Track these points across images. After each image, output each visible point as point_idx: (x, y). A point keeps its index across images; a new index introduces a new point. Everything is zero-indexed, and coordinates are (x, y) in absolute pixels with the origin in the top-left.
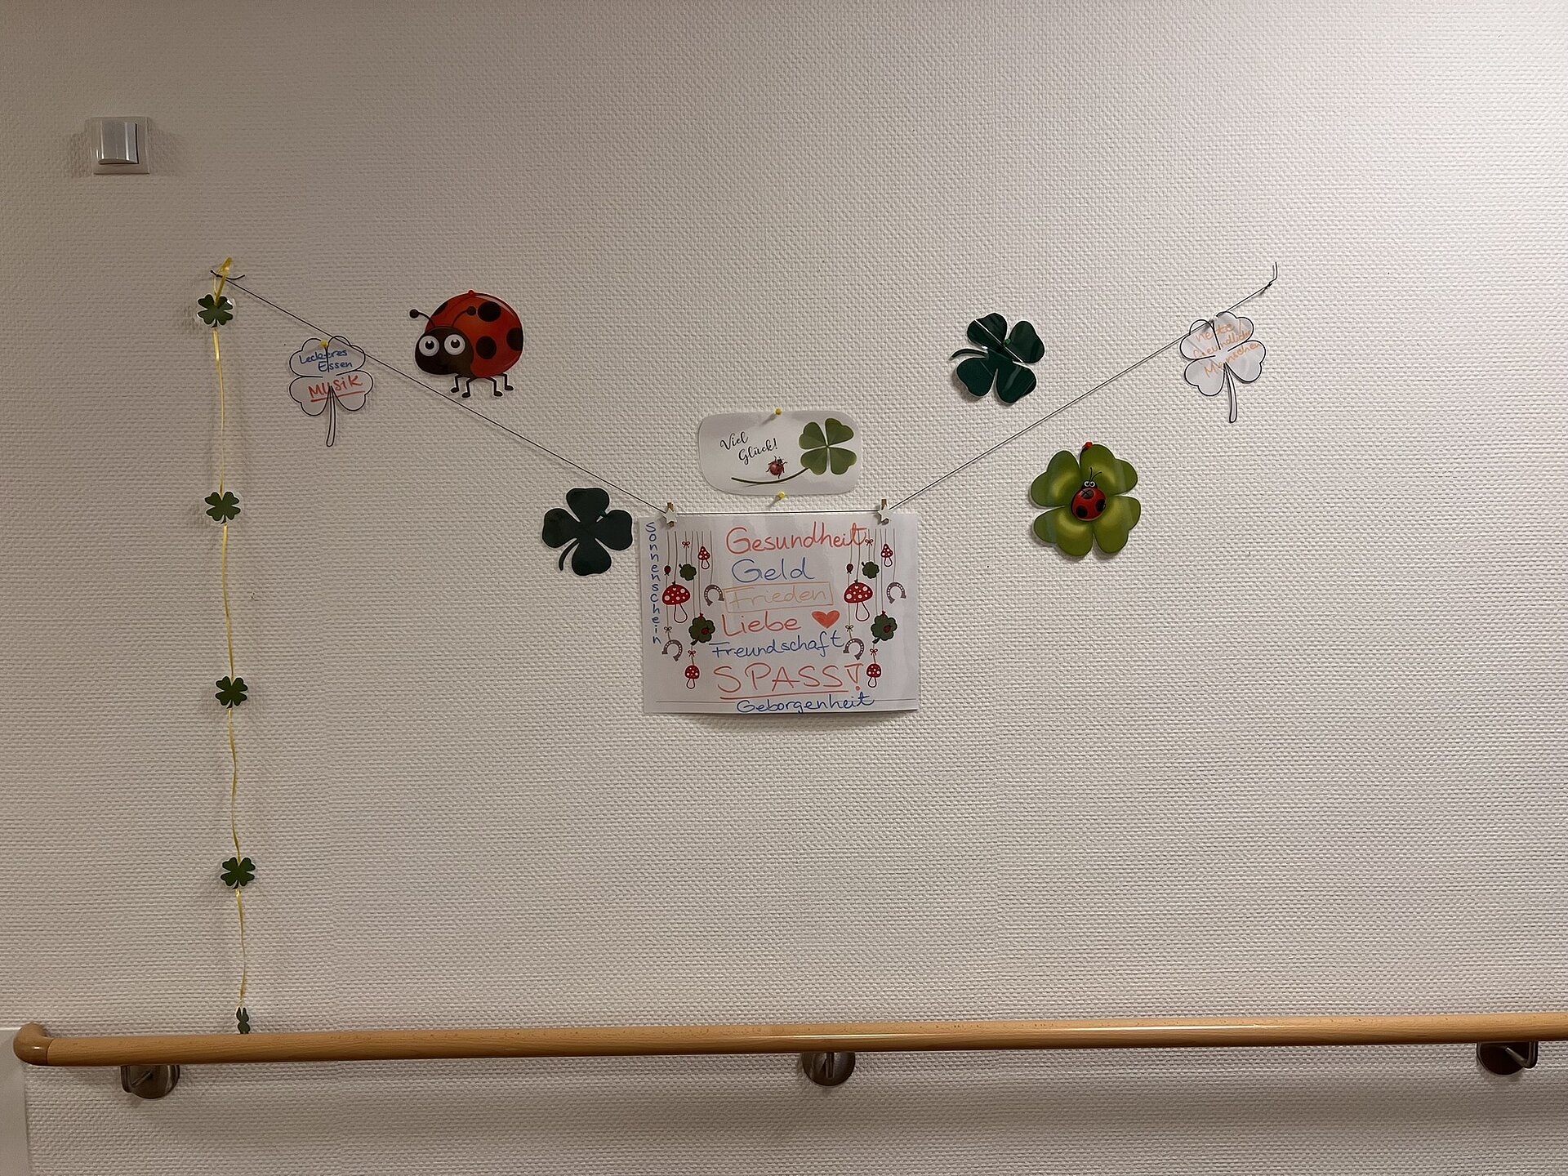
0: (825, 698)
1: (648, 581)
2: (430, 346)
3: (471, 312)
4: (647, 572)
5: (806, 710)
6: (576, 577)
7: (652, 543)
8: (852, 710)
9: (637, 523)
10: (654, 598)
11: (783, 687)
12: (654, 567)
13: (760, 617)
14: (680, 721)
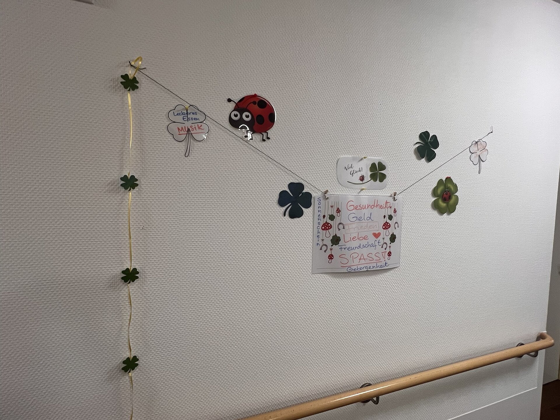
0: (375, 265)
1: (316, 221)
2: (236, 116)
3: (254, 103)
4: (316, 217)
5: (369, 269)
6: (290, 219)
7: (319, 206)
8: (383, 268)
9: (314, 198)
10: (318, 228)
11: (363, 261)
12: (319, 215)
13: (356, 235)
14: (324, 276)
